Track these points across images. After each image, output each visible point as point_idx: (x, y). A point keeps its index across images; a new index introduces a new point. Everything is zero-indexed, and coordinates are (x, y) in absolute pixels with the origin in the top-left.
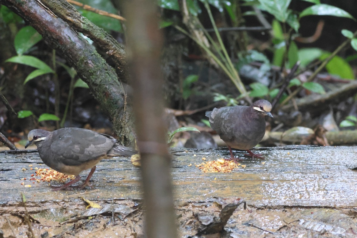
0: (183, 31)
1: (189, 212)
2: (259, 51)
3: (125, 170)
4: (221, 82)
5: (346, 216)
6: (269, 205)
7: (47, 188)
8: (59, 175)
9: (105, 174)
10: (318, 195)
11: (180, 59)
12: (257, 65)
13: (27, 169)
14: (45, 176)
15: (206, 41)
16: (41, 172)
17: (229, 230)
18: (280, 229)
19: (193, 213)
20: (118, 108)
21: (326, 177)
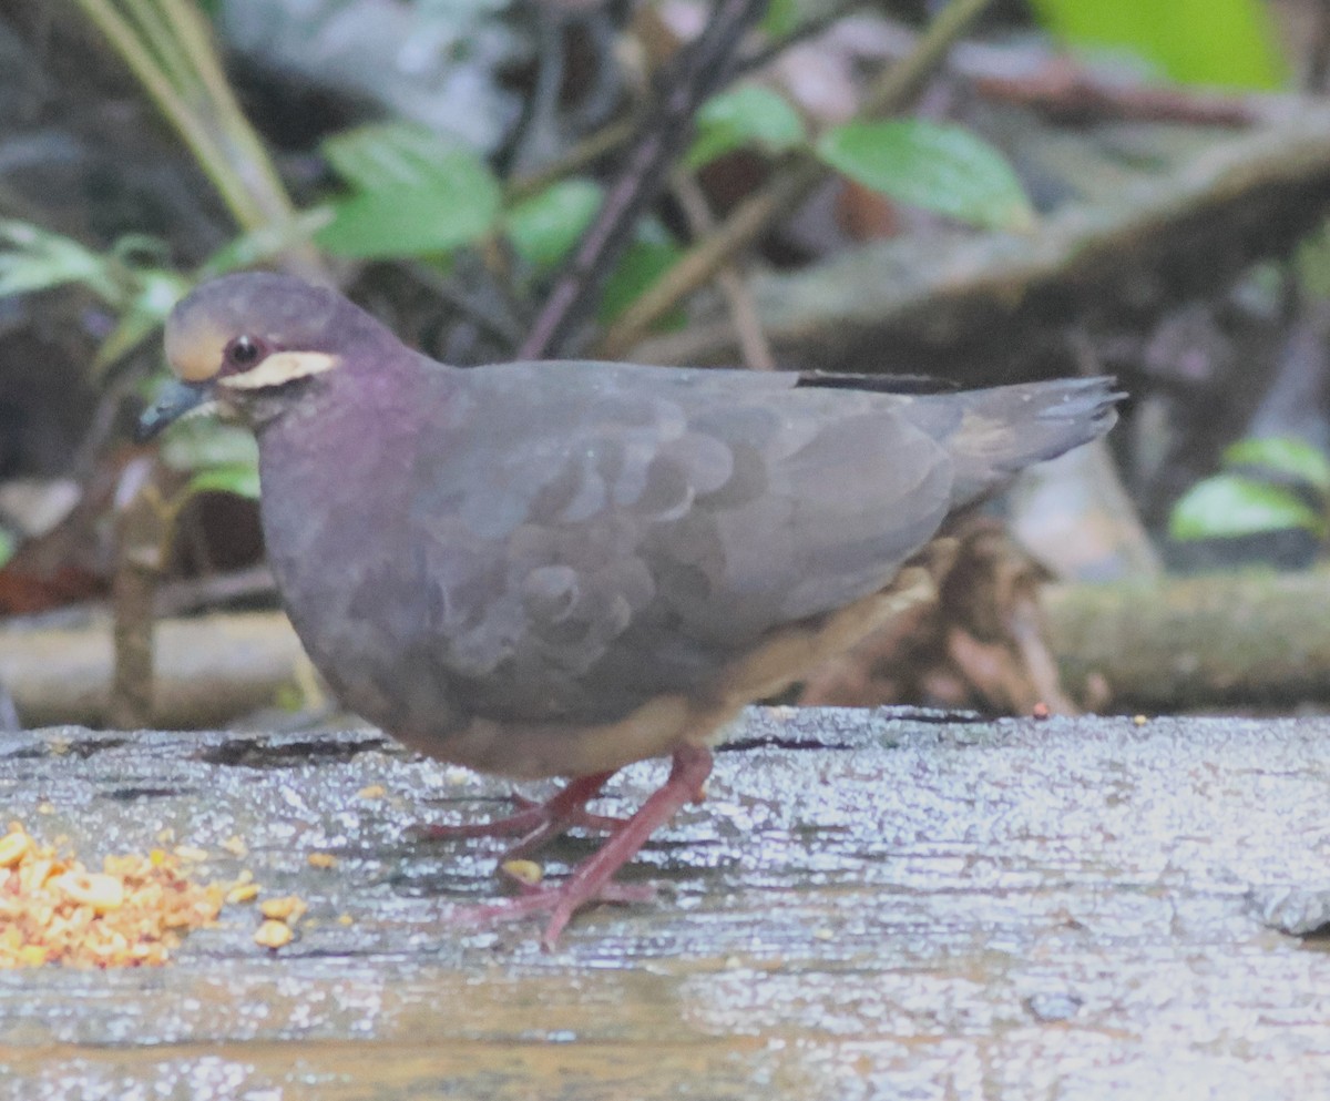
21: (1059, 1007)
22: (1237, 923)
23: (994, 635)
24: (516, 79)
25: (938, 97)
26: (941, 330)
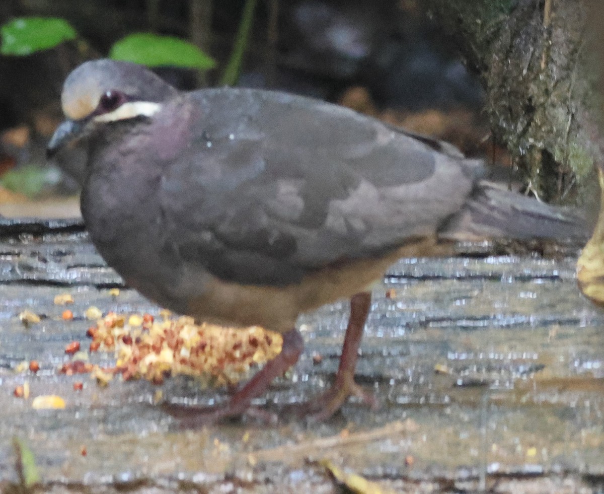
3: (545, 323)
7: (149, 414)
8: (207, 349)
9: (444, 346)
13: (43, 317)
14: (137, 353)
16: (117, 332)
20: (512, 10)
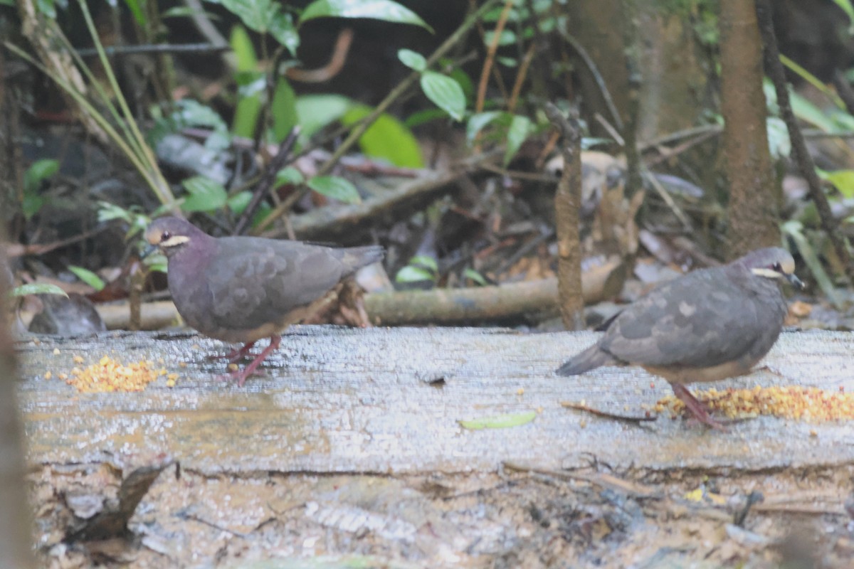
0: (23, 54)
1: (45, 487)
2: (201, 102)
4: (114, 175)
5: (415, 494)
6: (235, 469)
10: (348, 445)
11: (15, 120)
12: (198, 135)
15: (77, 78)
17: (142, 528)
18: (260, 526)
19: (55, 490)
21: (369, 401)
22: (413, 381)
23: (353, 307)
24: (230, 166)
25: (337, 171)
26: (338, 229)
